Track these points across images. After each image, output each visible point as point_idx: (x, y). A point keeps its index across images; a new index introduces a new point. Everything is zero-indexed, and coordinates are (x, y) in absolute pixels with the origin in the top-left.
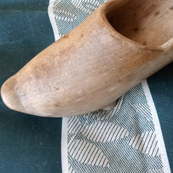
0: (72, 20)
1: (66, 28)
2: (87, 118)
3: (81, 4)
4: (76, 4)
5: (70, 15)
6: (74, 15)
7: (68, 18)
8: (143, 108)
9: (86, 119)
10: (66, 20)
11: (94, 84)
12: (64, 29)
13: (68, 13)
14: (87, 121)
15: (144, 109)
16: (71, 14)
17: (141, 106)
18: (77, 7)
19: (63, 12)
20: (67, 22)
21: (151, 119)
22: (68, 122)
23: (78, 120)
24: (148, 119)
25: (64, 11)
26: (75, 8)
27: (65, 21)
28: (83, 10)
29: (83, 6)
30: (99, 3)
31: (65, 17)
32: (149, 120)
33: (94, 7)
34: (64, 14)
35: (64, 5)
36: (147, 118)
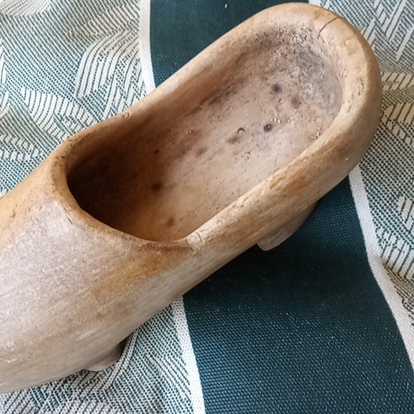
0: (28, 157)
1: (17, 175)
2: (49, 391)
3: (52, 120)
4: (42, 118)
5: (23, 148)
6: (32, 147)
7: (19, 153)
8: (173, 366)
9: (47, 395)
10: (13, 157)
11: (40, 326)
12: (11, 178)
13: (20, 143)
14: (47, 400)
15: (175, 369)
16: (26, 145)
17: (169, 360)
18: (41, 127)
19: (7, 140)
20: (17, 163)
21: (188, 394)
22: (6, 403)
23: (29, 397)
24: (182, 394)
25: (11, 137)
26: (37, 129)
27: (13, 161)
28: (54, 134)
29: (55, 125)
30: (91, 118)
31: (12, 151)
32: (183, 397)
33: (79, 127)
34: (9, 144)
35: (13, 122)
36: (180, 391)
